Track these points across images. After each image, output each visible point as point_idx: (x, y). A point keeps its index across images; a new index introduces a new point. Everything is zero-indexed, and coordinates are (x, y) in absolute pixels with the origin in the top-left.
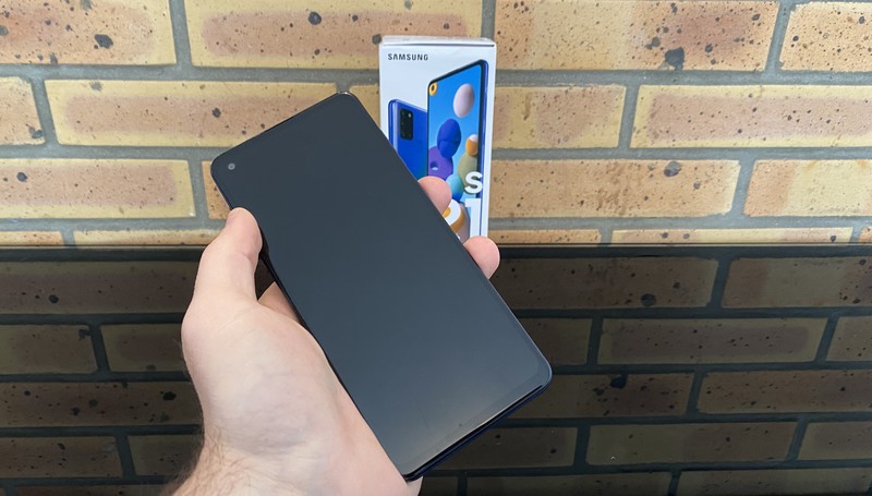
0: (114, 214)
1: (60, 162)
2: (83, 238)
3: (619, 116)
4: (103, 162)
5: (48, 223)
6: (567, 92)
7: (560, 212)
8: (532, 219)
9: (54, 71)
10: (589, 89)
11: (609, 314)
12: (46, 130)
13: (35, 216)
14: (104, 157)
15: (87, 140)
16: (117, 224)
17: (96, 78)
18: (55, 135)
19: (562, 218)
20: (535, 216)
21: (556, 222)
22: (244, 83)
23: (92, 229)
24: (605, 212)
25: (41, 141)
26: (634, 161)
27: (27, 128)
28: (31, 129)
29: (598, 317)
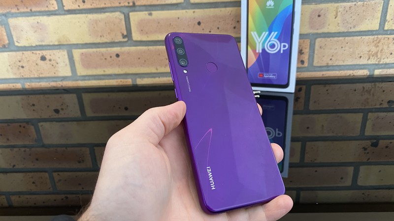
0: (154, 70)
1: (133, 48)
2: (141, 82)
3: (379, 15)
4: (151, 48)
5: (126, 75)
6: (355, 4)
7: (349, 62)
8: (337, 66)
9: (133, 9)
10: (366, 3)
11: (371, 110)
12: (128, 35)
13: (122, 72)
14: (151, 46)
15: (145, 38)
16: (155, 75)
17: (150, 10)
18: (131, 37)
19: (351, 65)
20: (339, 64)
21: (348, 67)
22: (212, 10)
23: (145, 77)
24: (371, 61)
25: (126, 40)
26: (386, 36)
27: (121, 34)
28: (123, 35)
29: (365, 112)
